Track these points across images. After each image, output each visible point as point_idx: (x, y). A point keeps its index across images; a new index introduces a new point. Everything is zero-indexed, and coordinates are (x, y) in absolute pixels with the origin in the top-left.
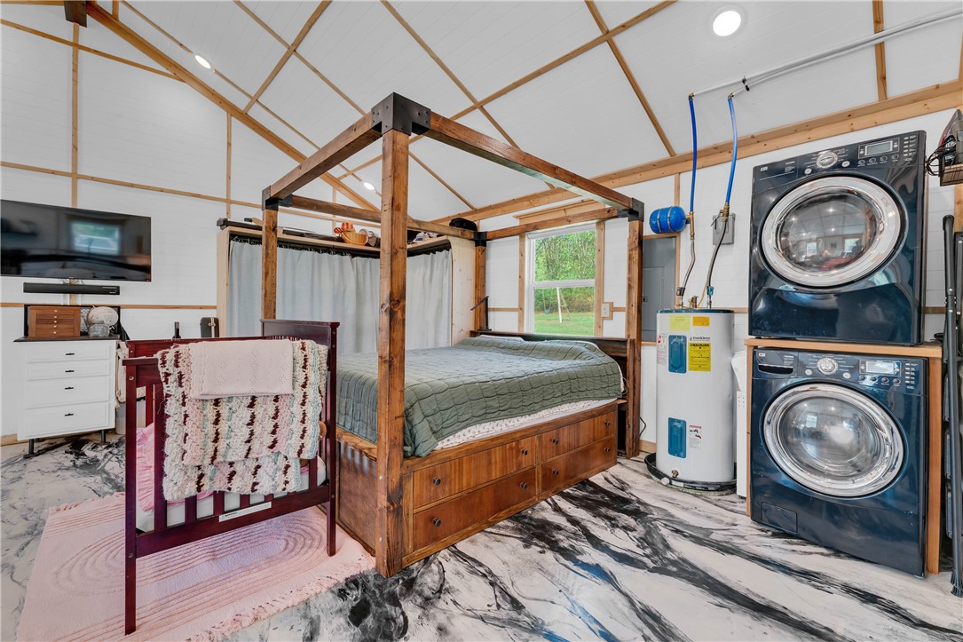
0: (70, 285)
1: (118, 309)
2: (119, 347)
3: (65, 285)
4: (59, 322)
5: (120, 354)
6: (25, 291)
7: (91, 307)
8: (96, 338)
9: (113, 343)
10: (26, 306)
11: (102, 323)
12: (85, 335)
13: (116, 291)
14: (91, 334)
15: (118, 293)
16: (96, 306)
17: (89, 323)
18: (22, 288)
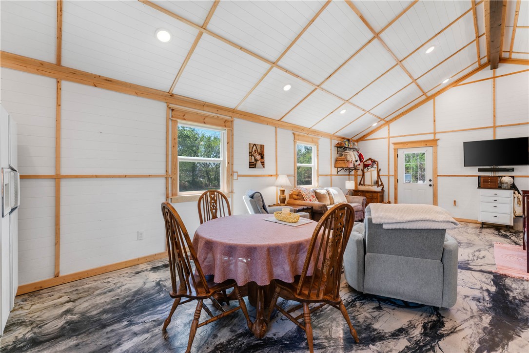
0: (494, 168)
1: (513, 177)
2: (514, 193)
3: (491, 168)
4: (491, 182)
5: (515, 196)
6: (479, 171)
7: (502, 177)
8: (505, 189)
9: (512, 191)
10: (479, 177)
11: (507, 183)
12: (500, 188)
13: (513, 170)
14: (503, 187)
15: (513, 171)
16: (504, 176)
17: (502, 183)
18: (477, 170)
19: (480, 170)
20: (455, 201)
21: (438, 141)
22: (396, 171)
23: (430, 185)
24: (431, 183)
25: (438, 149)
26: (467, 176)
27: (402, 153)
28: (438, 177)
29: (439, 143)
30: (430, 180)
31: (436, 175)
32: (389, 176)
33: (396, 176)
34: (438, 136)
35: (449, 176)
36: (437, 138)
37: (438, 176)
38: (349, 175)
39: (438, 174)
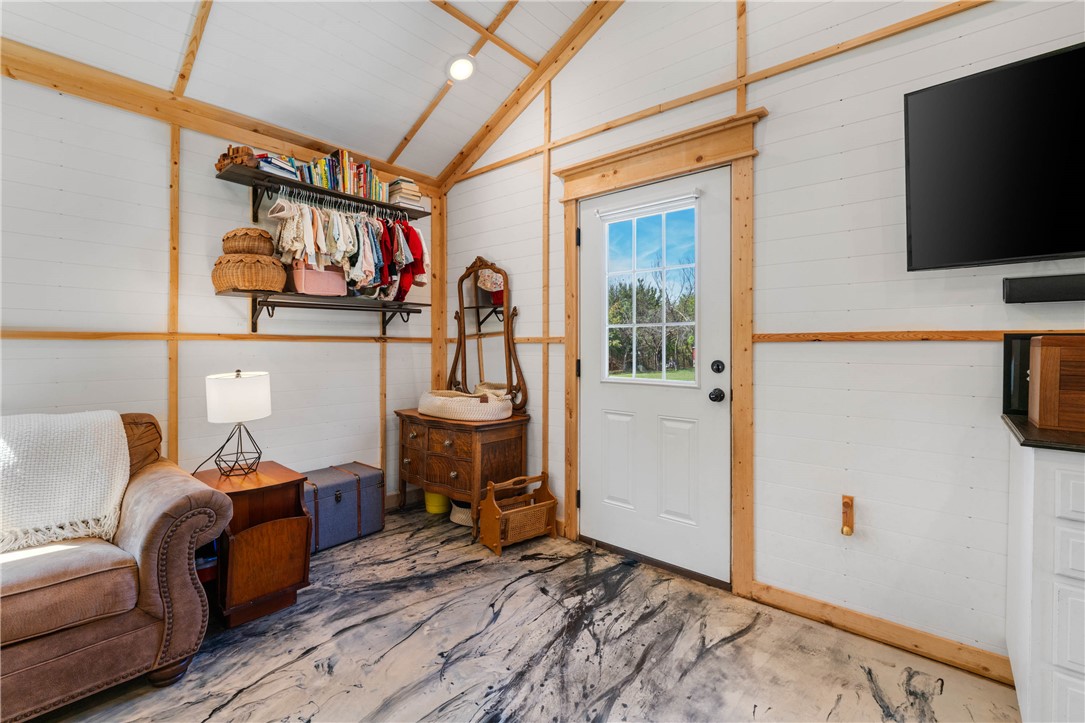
6: (1010, 300)
18: (999, 291)
19: (1017, 293)
20: (848, 505)
21: (760, 127)
22: (572, 316)
23: (717, 396)
24: (722, 382)
25: (759, 175)
26: (926, 337)
27: (597, 221)
28: (760, 348)
29: (764, 134)
30: (718, 367)
31: (749, 337)
32: (546, 342)
33: (572, 340)
34: (757, 99)
35: (817, 338)
36: (753, 106)
37: (757, 339)
38: (383, 339)
39: (761, 328)
